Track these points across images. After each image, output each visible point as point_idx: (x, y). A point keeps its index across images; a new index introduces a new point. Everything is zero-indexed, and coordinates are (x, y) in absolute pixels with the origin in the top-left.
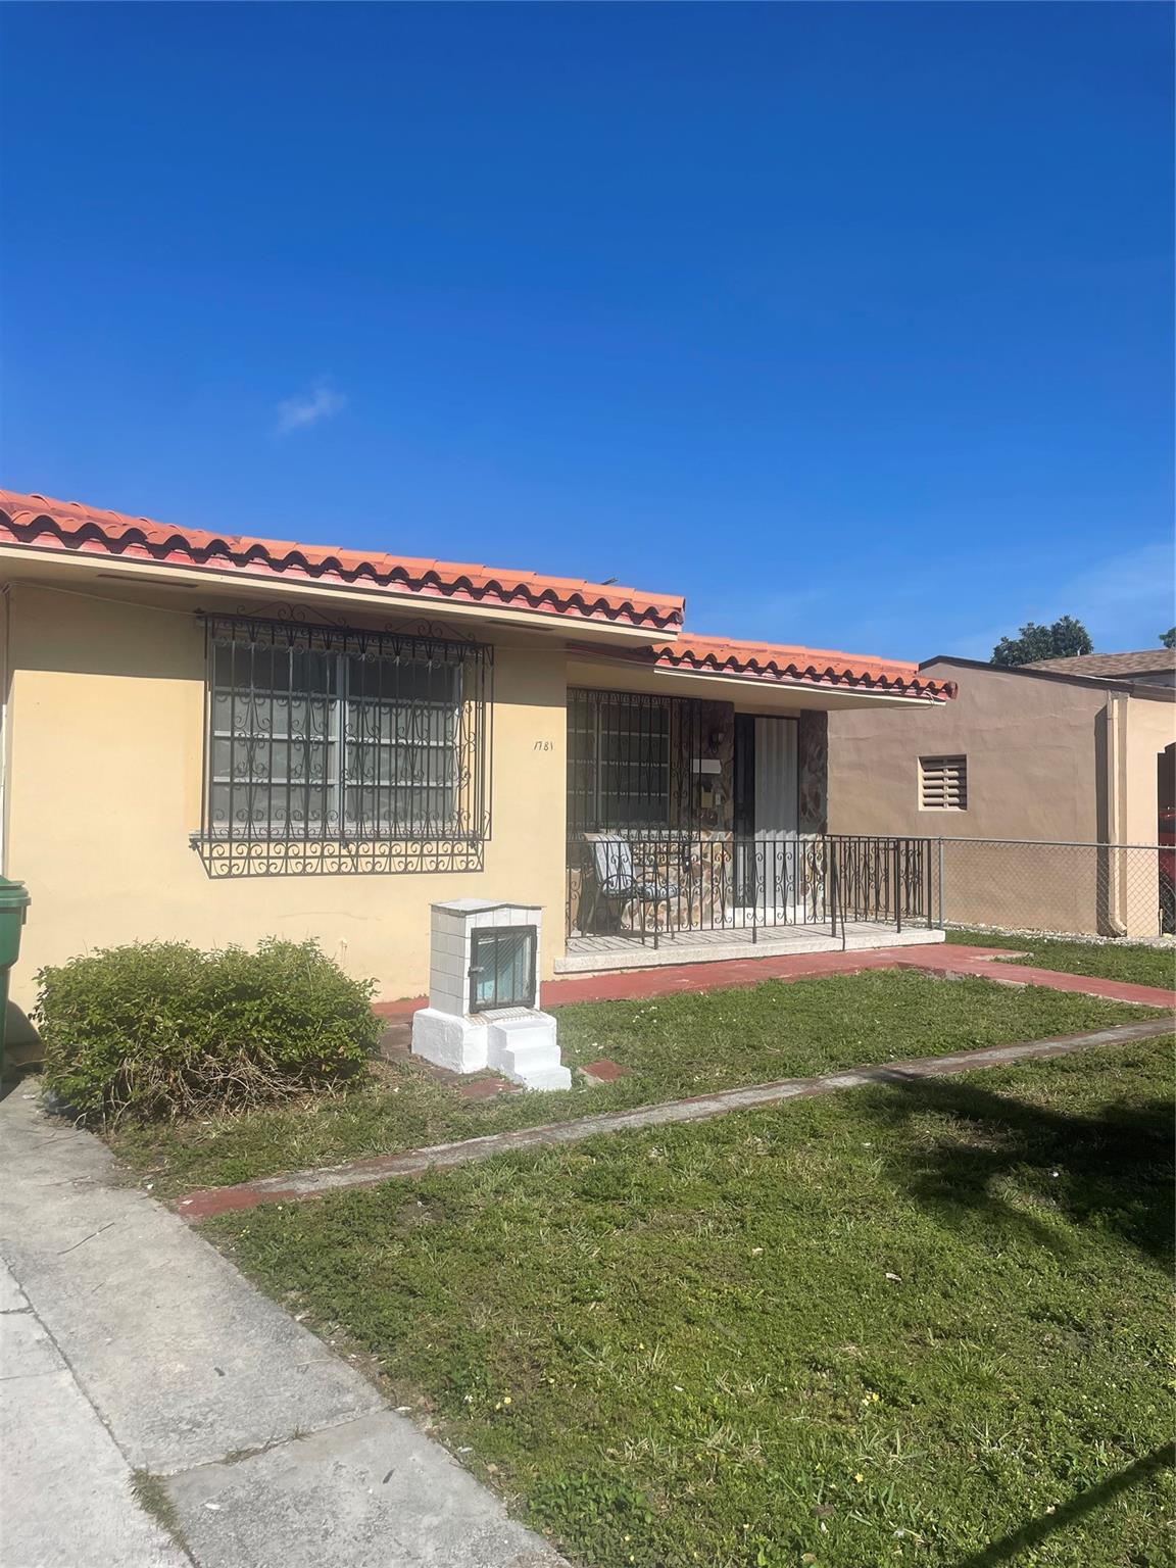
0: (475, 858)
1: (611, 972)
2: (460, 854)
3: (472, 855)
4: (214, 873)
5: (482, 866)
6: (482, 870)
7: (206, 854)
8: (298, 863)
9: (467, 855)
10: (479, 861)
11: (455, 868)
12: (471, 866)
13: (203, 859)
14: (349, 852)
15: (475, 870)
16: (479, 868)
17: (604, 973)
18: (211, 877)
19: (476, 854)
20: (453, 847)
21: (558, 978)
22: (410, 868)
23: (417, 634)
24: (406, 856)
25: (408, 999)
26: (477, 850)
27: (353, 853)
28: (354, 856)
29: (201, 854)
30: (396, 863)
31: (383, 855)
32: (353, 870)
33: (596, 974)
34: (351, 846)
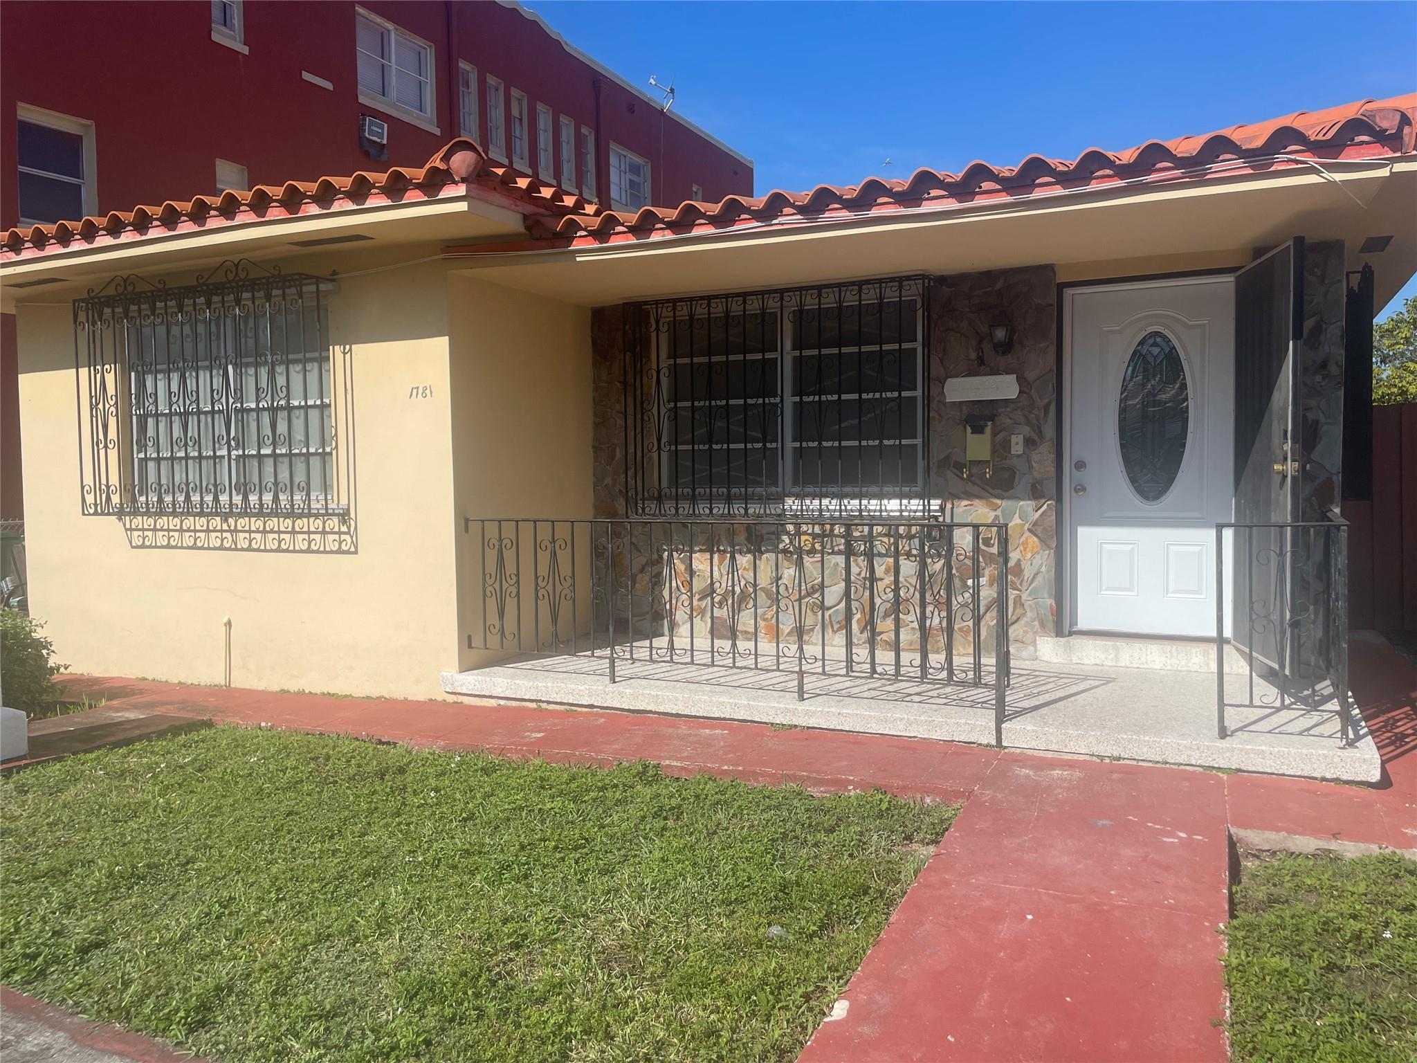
0: (347, 537)
1: (524, 704)
2: (332, 533)
3: (344, 533)
4: (134, 544)
5: (356, 548)
6: (356, 552)
7: (128, 526)
8: (190, 536)
9: (340, 533)
10: (352, 541)
11: (328, 549)
12: (344, 547)
13: (126, 530)
14: (229, 526)
15: (348, 552)
16: (353, 549)
17: (514, 704)
18: (133, 547)
19: (348, 533)
20: (324, 523)
21: (451, 699)
22: (283, 546)
23: (225, 280)
24: (279, 532)
25: (288, 692)
26: (349, 528)
27: (232, 528)
28: (233, 531)
29: (125, 525)
30: (271, 539)
31: (257, 531)
32: (233, 546)
33: (502, 702)
34: (230, 520)
